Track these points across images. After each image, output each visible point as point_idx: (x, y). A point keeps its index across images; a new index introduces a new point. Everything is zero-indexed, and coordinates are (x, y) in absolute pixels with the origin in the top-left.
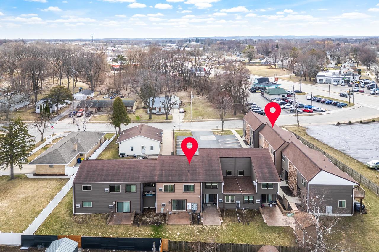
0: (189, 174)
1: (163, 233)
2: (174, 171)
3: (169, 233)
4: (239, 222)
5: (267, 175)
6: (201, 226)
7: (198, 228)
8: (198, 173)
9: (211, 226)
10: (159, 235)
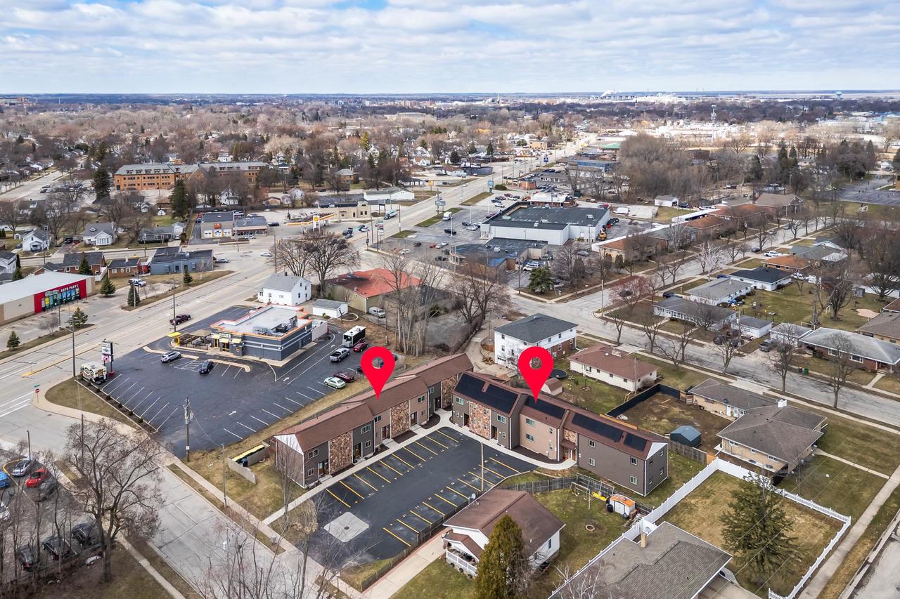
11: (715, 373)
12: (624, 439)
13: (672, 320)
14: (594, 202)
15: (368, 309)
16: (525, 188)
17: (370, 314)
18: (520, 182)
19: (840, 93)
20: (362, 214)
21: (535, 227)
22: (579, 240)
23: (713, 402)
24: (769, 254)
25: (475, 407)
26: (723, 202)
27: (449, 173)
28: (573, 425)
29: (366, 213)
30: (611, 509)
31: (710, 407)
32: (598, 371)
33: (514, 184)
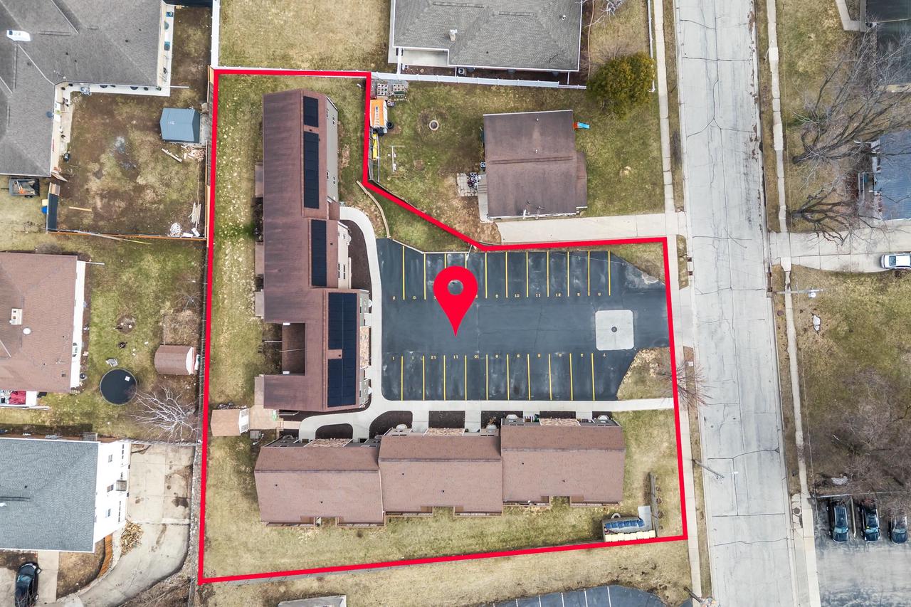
0: (276, 271)
1: (242, 239)
2: (281, 246)
3: (242, 247)
4: (263, 341)
5: (276, 393)
6: (254, 289)
7: (250, 285)
8: (278, 285)
9: (254, 302)
10: (239, 234)
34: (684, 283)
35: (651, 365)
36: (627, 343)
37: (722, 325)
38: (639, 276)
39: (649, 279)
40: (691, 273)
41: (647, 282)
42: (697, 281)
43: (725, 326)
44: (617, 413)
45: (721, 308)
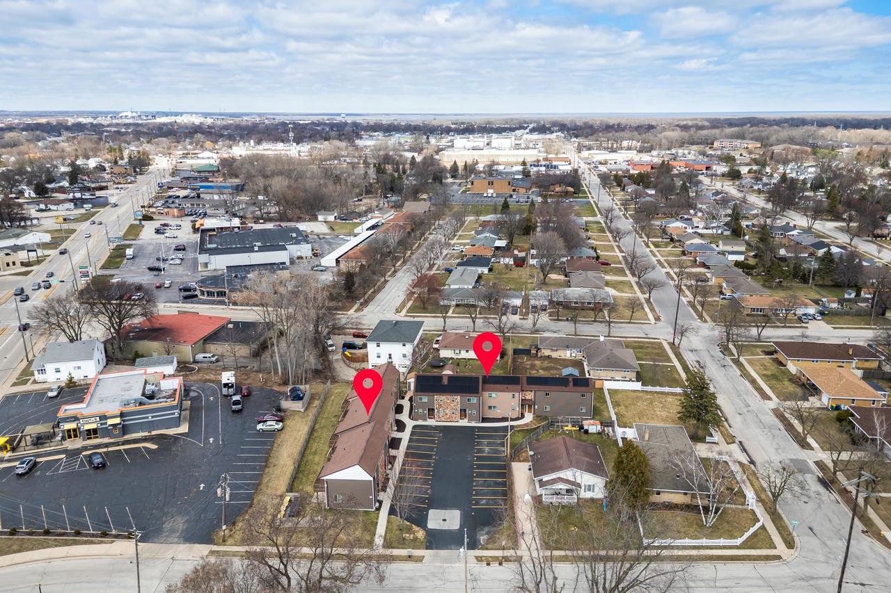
11: (527, 333)
12: (572, 383)
13: (457, 305)
14: (263, 223)
15: (194, 358)
16: (174, 216)
17: (197, 362)
18: (166, 210)
19: (343, 115)
20: (8, 265)
21: (256, 251)
22: (298, 258)
23: (557, 350)
24: (455, 248)
25: (440, 399)
26: (376, 212)
27: (53, 207)
28: (527, 386)
29: (14, 264)
30: (586, 432)
31: (555, 355)
32: (467, 351)
33: (159, 213)
34: (480, 559)
35: (412, 536)
36: (431, 525)
37: (440, 581)
38: (487, 534)
39: (484, 539)
40: (488, 564)
41: (482, 538)
42: (482, 568)
43: (439, 583)
44: (379, 513)
45: (456, 581)
